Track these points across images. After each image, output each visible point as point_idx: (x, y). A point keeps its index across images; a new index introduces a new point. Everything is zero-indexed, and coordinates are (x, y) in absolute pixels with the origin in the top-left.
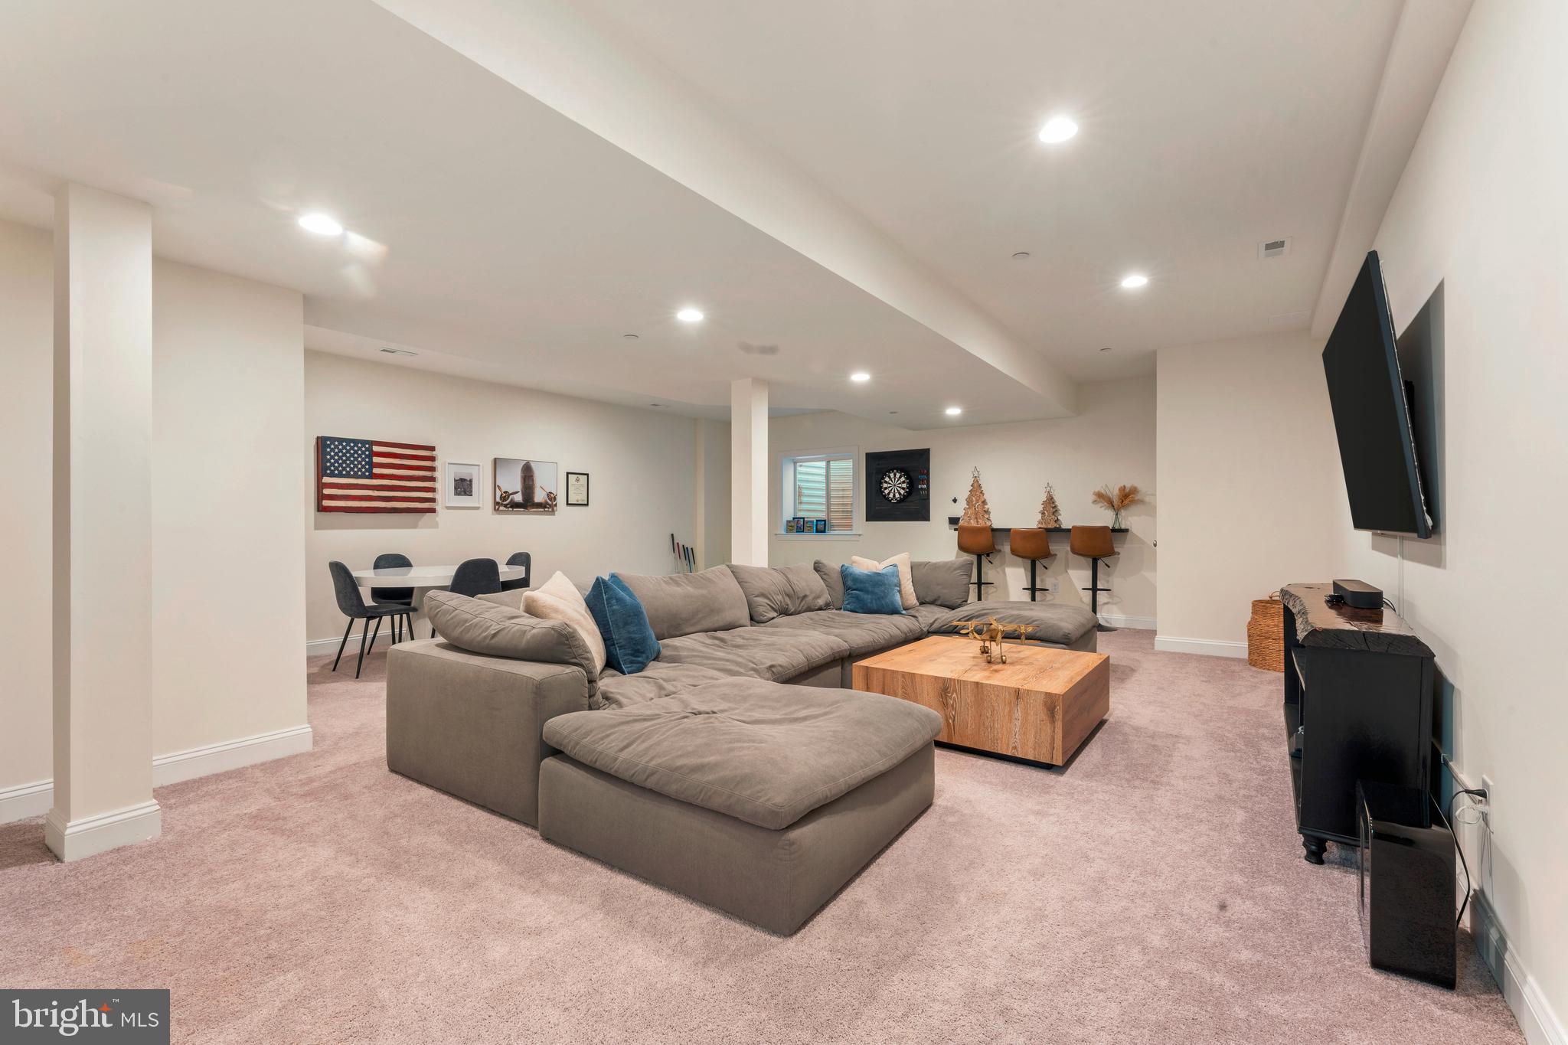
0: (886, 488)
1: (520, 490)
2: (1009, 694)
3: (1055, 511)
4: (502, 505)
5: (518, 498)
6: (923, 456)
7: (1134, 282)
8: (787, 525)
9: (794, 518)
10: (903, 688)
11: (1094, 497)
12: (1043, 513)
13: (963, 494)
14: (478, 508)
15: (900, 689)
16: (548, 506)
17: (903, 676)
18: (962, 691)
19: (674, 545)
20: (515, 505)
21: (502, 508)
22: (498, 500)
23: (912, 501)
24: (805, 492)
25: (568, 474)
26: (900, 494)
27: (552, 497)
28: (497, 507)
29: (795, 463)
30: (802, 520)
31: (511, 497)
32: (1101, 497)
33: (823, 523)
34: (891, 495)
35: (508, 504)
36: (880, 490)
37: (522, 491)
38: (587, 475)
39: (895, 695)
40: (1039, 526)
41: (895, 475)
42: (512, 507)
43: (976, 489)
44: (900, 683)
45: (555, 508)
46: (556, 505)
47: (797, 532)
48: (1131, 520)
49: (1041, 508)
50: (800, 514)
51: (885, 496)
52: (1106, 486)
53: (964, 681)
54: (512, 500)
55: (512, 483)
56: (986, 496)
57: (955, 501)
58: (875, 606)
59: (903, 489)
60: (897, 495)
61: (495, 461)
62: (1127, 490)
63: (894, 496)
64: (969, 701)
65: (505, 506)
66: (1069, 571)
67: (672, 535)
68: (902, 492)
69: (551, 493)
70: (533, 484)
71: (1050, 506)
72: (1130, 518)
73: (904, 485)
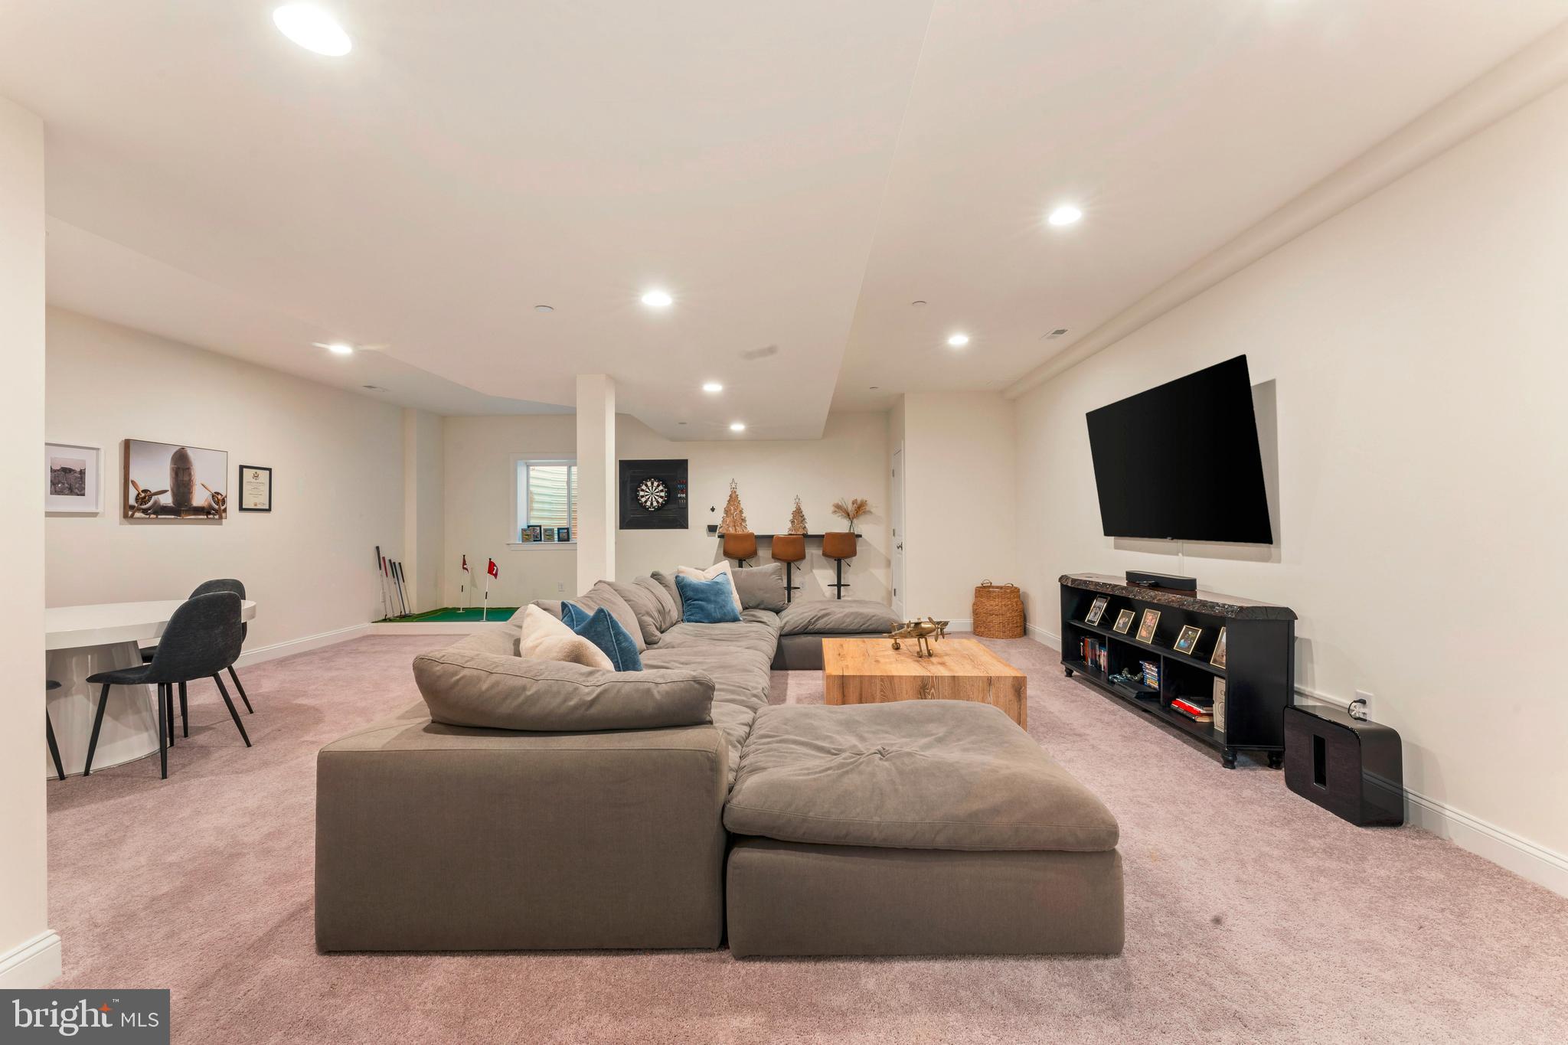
0: (642, 497)
1: (169, 489)
2: (983, 682)
3: (803, 519)
4: (139, 510)
5: (167, 500)
6: (681, 466)
7: (958, 340)
8: (522, 533)
9: (529, 527)
10: (882, 691)
11: (833, 509)
12: (793, 522)
13: (721, 504)
14: (94, 515)
15: (878, 692)
16: (213, 511)
17: (882, 680)
18: (940, 687)
19: (381, 561)
20: (161, 510)
21: (138, 515)
22: (132, 501)
23: (670, 510)
24: (536, 498)
25: (242, 468)
26: (658, 502)
27: (219, 499)
28: (130, 513)
29: (528, 466)
30: (538, 528)
31: (154, 498)
32: (839, 508)
33: (566, 531)
34: (649, 504)
35: (149, 509)
36: (636, 498)
37: (172, 490)
38: (270, 470)
39: (873, 701)
40: (790, 532)
41: (652, 484)
42: (156, 513)
43: (733, 499)
44: (878, 686)
45: (224, 515)
46: (225, 510)
47: (535, 541)
48: (862, 527)
49: (791, 517)
50: (533, 522)
51: (642, 504)
52: (842, 499)
53: (942, 677)
54: (155, 502)
55: (156, 478)
56: (742, 505)
57: (713, 509)
58: (718, 615)
59: (662, 497)
60: (655, 504)
61: (127, 445)
62: (859, 502)
63: (652, 504)
64: (946, 694)
65: (145, 511)
66: (814, 571)
67: (378, 548)
68: (660, 500)
69: (218, 493)
70: (190, 480)
71: (798, 516)
72: (860, 526)
73: (663, 494)
